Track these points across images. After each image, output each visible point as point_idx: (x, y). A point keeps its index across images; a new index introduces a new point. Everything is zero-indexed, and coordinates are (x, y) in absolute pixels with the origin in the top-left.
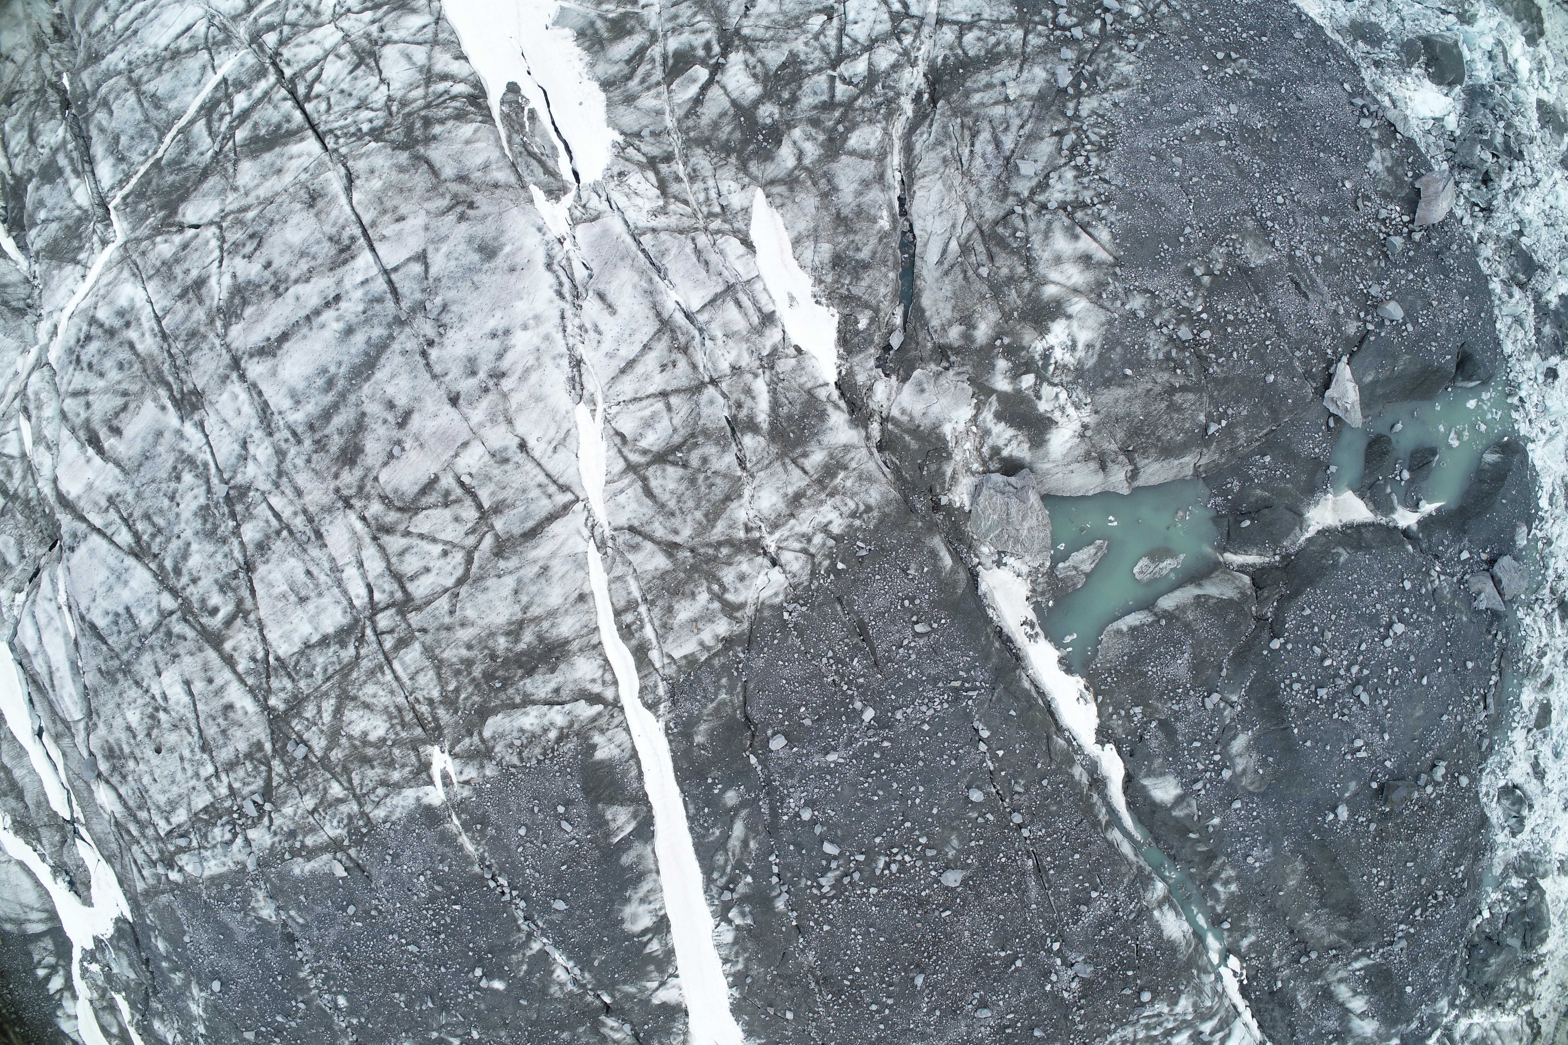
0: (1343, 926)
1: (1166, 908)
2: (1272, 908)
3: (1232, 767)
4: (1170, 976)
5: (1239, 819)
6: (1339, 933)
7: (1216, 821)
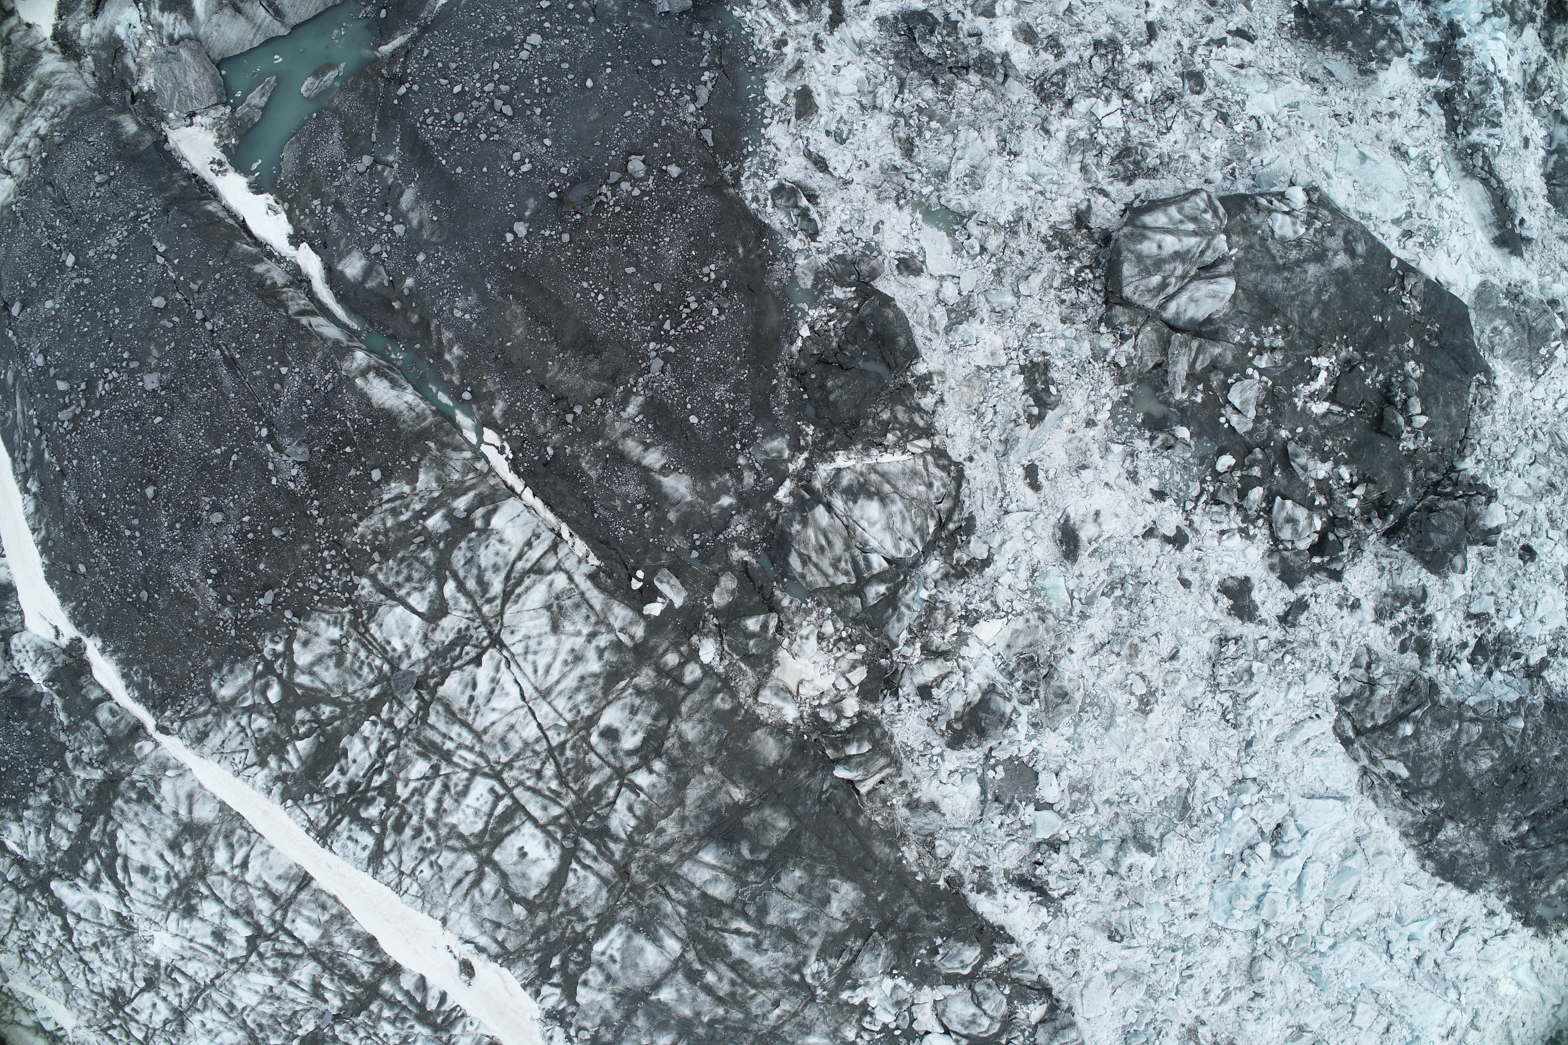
0: (595, 367)
1: (371, 375)
2: (508, 365)
3: (406, 221)
4: (396, 448)
5: (431, 273)
6: (596, 376)
7: (409, 282)
